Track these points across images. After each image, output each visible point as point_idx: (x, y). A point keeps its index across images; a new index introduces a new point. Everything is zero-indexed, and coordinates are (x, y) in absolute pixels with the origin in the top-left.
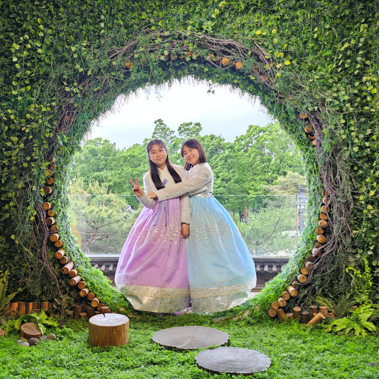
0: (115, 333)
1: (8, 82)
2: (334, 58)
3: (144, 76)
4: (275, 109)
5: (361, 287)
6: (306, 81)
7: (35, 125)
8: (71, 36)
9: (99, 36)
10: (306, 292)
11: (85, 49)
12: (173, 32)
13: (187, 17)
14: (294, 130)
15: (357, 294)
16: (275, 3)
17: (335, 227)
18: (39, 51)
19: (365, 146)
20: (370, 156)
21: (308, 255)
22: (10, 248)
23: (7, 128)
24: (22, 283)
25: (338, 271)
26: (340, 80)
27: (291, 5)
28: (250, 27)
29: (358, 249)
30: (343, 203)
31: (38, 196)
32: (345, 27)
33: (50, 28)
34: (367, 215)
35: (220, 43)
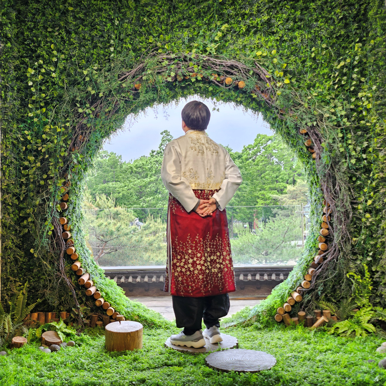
0: (129, 339)
1: (24, 105)
2: (331, 76)
3: (152, 96)
4: (276, 125)
5: (361, 291)
6: (305, 99)
7: (50, 145)
8: (83, 60)
9: (109, 59)
10: (310, 297)
11: (96, 72)
12: (179, 55)
13: (191, 40)
14: (295, 144)
15: (358, 298)
16: (274, 25)
17: (336, 235)
18: (53, 75)
19: (362, 157)
20: (367, 167)
21: (311, 262)
22: (29, 261)
23: (24, 148)
24: (41, 294)
25: (339, 276)
26: (337, 96)
27: (290, 27)
28: (251, 48)
29: (358, 255)
30: (342, 212)
31: (55, 212)
32: (341, 46)
33: (63, 53)
34: (365, 223)
35: (223, 64)
